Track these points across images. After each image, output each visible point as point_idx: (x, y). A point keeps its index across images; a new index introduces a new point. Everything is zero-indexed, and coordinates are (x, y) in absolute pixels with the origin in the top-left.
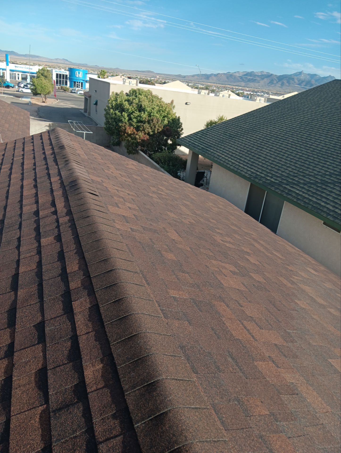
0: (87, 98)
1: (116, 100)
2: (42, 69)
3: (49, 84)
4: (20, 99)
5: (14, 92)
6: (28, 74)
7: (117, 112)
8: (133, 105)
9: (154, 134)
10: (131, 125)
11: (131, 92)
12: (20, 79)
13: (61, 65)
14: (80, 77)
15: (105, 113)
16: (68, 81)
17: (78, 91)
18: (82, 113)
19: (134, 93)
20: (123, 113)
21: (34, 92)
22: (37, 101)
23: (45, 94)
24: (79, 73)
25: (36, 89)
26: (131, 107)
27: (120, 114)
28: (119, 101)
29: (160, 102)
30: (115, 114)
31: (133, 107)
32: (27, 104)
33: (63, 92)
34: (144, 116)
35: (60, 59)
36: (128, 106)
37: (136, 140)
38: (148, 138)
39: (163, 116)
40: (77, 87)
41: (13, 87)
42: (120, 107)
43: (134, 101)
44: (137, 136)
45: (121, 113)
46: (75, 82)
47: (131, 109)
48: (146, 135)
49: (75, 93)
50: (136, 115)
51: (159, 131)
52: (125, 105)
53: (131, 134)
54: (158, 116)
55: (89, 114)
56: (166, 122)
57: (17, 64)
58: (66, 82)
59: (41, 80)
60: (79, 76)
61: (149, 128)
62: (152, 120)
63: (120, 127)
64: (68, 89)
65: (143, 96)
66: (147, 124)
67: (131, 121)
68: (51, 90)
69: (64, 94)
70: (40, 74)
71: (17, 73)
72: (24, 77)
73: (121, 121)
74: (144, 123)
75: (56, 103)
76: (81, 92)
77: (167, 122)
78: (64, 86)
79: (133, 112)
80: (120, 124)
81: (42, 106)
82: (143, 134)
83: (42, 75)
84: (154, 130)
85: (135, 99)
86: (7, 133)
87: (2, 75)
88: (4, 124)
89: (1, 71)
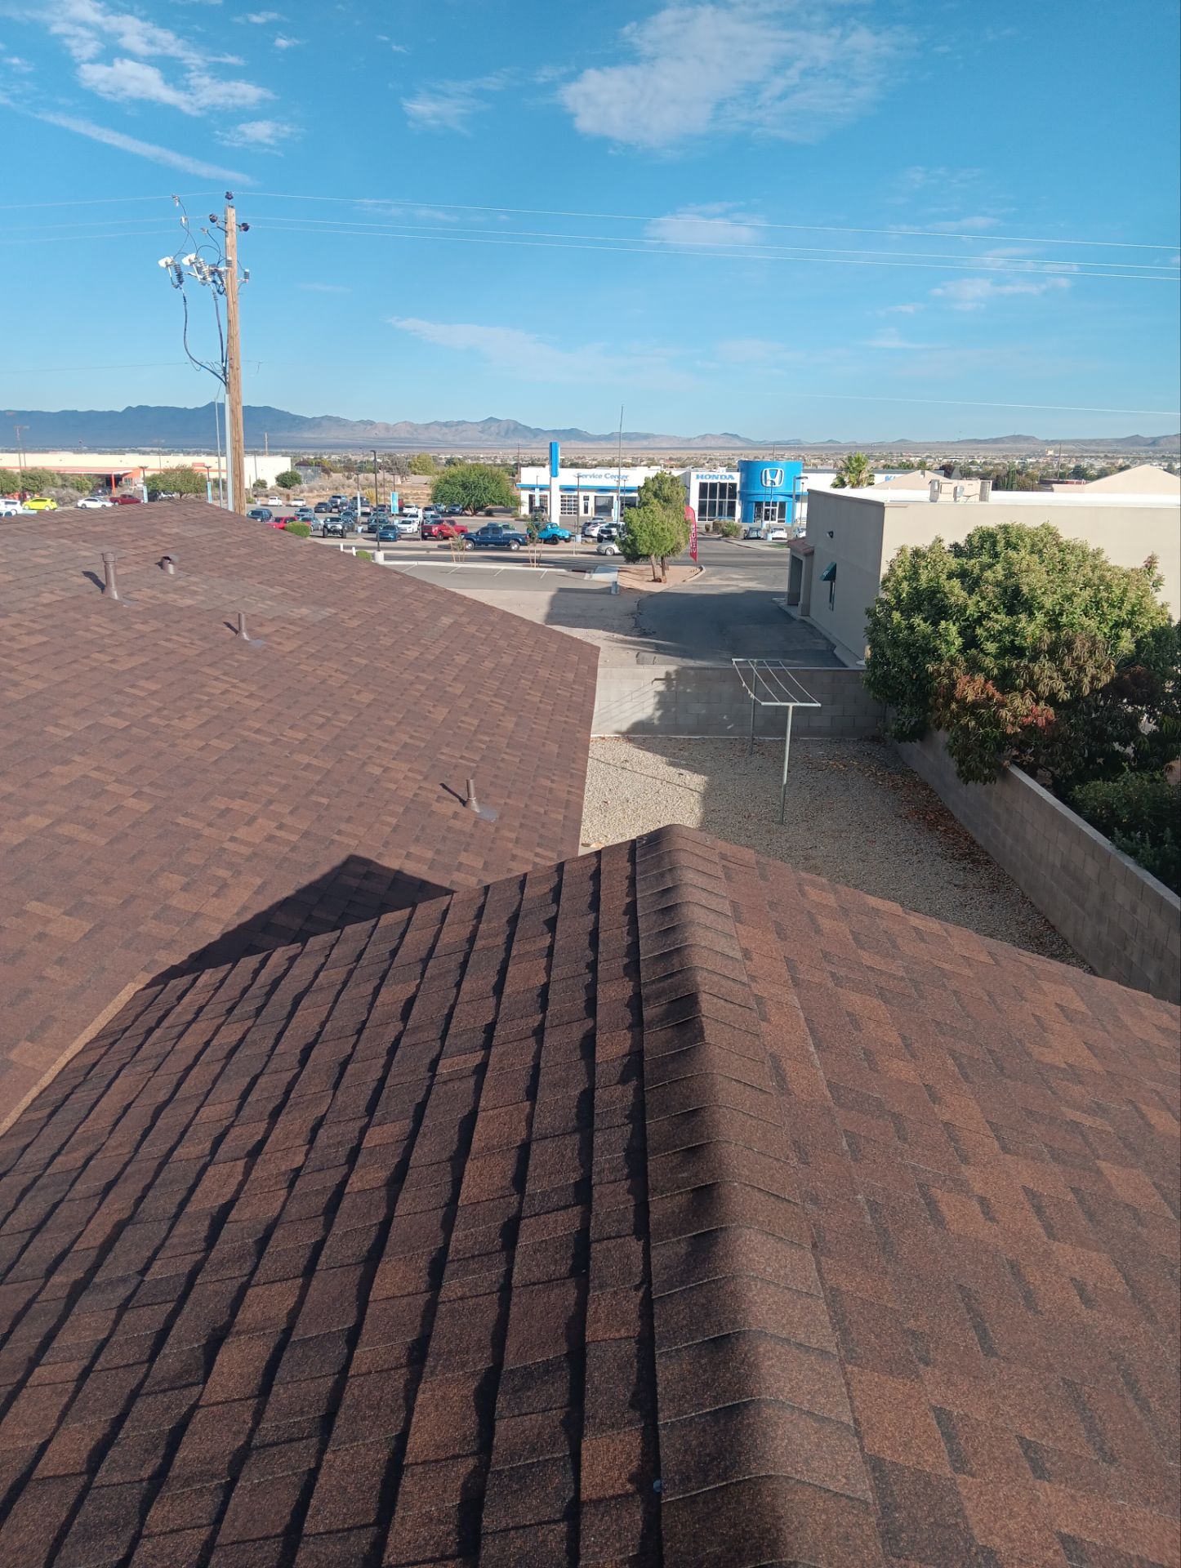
0: (800, 558)
1: (914, 576)
2: (656, 477)
3: (674, 522)
4: (587, 576)
5: (570, 555)
6: (614, 495)
7: (917, 620)
8: (982, 592)
9: (1077, 699)
10: (974, 667)
11: (976, 538)
12: (591, 513)
13: (717, 453)
14: (777, 485)
15: (868, 623)
16: (737, 501)
17: (770, 530)
18: (780, 610)
19: (987, 543)
20: (943, 622)
21: (628, 551)
22: (636, 579)
23: (664, 553)
24: (774, 475)
25: (634, 541)
26: (976, 598)
27: (930, 629)
28: (923, 578)
29: (1094, 568)
30: (911, 628)
31: (984, 598)
32: (606, 591)
33: (719, 539)
34: (1032, 628)
35: (713, 436)
36: (964, 594)
37: (997, 727)
38: (1053, 718)
39: (1111, 624)
40: (767, 518)
41: (567, 541)
42: (929, 602)
43: (988, 574)
44: (1003, 713)
45: (935, 624)
46: (759, 505)
47: (973, 605)
48: (1042, 703)
49: (758, 538)
50: (997, 627)
51: (1101, 685)
52: (952, 593)
53: (975, 705)
54: (1091, 624)
55: (806, 611)
56: (1126, 644)
57: (585, 466)
58: (732, 507)
59: (652, 511)
60: (773, 482)
61: (1055, 675)
62: (1069, 645)
63: (931, 677)
64: (737, 529)
65: (1023, 553)
66: (1044, 661)
67: (973, 651)
68: (683, 542)
69: (722, 546)
70: (650, 494)
71: (582, 494)
72: (600, 503)
73: (933, 654)
74: (1034, 659)
75: (697, 580)
76: (777, 534)
77: (1132, 647)
78: (726, 520)
79: (984, 616)
80: (930, 668)
81: (652, 595)
82: (1029, 701)
83: (656, 495)
84: (1079, 682)
85: (990, 566)
86: (505, 757)
87: (537, 504)
88: (501, 718)
89: (537, 493)
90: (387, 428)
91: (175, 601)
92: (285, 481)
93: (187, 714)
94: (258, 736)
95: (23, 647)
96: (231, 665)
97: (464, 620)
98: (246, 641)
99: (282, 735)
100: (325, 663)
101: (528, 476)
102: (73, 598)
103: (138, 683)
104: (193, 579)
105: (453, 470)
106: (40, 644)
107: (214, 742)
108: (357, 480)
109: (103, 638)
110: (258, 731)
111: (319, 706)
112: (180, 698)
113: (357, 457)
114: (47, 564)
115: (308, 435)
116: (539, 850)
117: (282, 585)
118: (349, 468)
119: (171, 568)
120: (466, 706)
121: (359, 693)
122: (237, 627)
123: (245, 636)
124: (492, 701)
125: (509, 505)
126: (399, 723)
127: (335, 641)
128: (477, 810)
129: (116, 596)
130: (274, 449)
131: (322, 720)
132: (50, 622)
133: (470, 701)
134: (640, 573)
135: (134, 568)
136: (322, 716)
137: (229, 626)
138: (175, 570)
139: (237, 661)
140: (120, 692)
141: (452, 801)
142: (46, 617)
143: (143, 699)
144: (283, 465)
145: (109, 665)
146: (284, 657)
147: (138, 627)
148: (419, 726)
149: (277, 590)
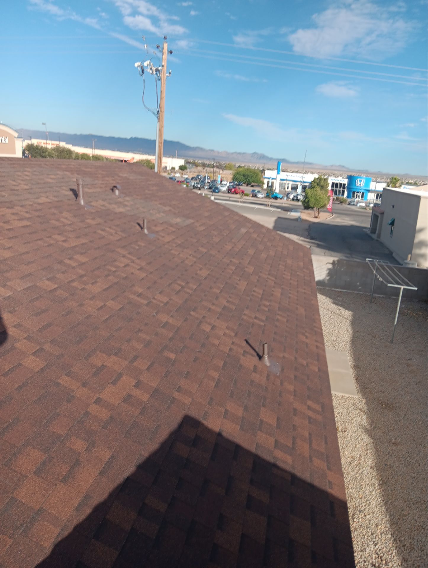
0: (377, 215)
2: (318, 178)
3: (324, 196)
5: (282, 205)
6: (299, 184)
12: (290, 189)
13: (336, 172)
16: (346, 190)
17: (358, 202)
21: (305, 204)
22: (307, 216)
23: (319, 207)
24: (361, 181)
25: (308, 201)
32: (296, 220)
33: (338, 204)
40: (357, 198)
41: (281, 199)
46: (354, 192)
49: (353, 205)
55: (379, 236)
58: (343, 192)
59: (316, 190)
60: (360, 185)
64: (345, 200)
68: (327, 203)
69: (340, 206)
70: (315, 184)
71: (287, 182)
72: (293, 186)
75: (331, 219)
76: (361, 204)
78: (340, 196)
81: (314, 223)
83: (318, 184)
86: (279, 318)
87: (270, 184)
88: (273, 289)
89: (271, 181)
90: (218, 152)
91: (114, 208)
92: (182, 168)
93: (98, 280)
94: (139, 299)
95: (11, 227)
96: (134, 248)
97: (251, 230)
98: (146, 234)
99: (154, 298)
100: (185, 250)
101: (268, 174)
102: (58, 201)
103: (75, 257)
104: (127, 198)
105: (241, 169)
106: (24, 227)
107: (110, 303)
108: (207, 170)
109: (64, 226)
110: (140, 295)
111: (179, 277)
112: (98, 268)
113: (207, 162)
114: (52, 183)
115: (191, 153)
116: (309, 403)
117: (170, 206)
118: (204, 165)
119: (117, 192)
120: (256, 281)
121: (201, 269)
122: (142, 225)
123: (146, 231)
124: (268, 278)
125: (260, 184)
126: (221, 291)
127: (191, 237)
128: (268, 364)
129: (82, 203)
130: (179, 156)
131: (180, 288)
132: (37, 214)
133: (257, 277)
134: (309, 214)
135: (99, 190)
136: (180, 285)
137: (139, 224)
138: (119, 193)
139: (139, 246)
140: (60, 262)
141: (253, 356)
142: (36, 211)
143: (74, 268)
144: (182, 162)
145: (61, 243)
146: (164, 245)
147: (88, 221)
148: (232, 294)
149: (167, 208)
